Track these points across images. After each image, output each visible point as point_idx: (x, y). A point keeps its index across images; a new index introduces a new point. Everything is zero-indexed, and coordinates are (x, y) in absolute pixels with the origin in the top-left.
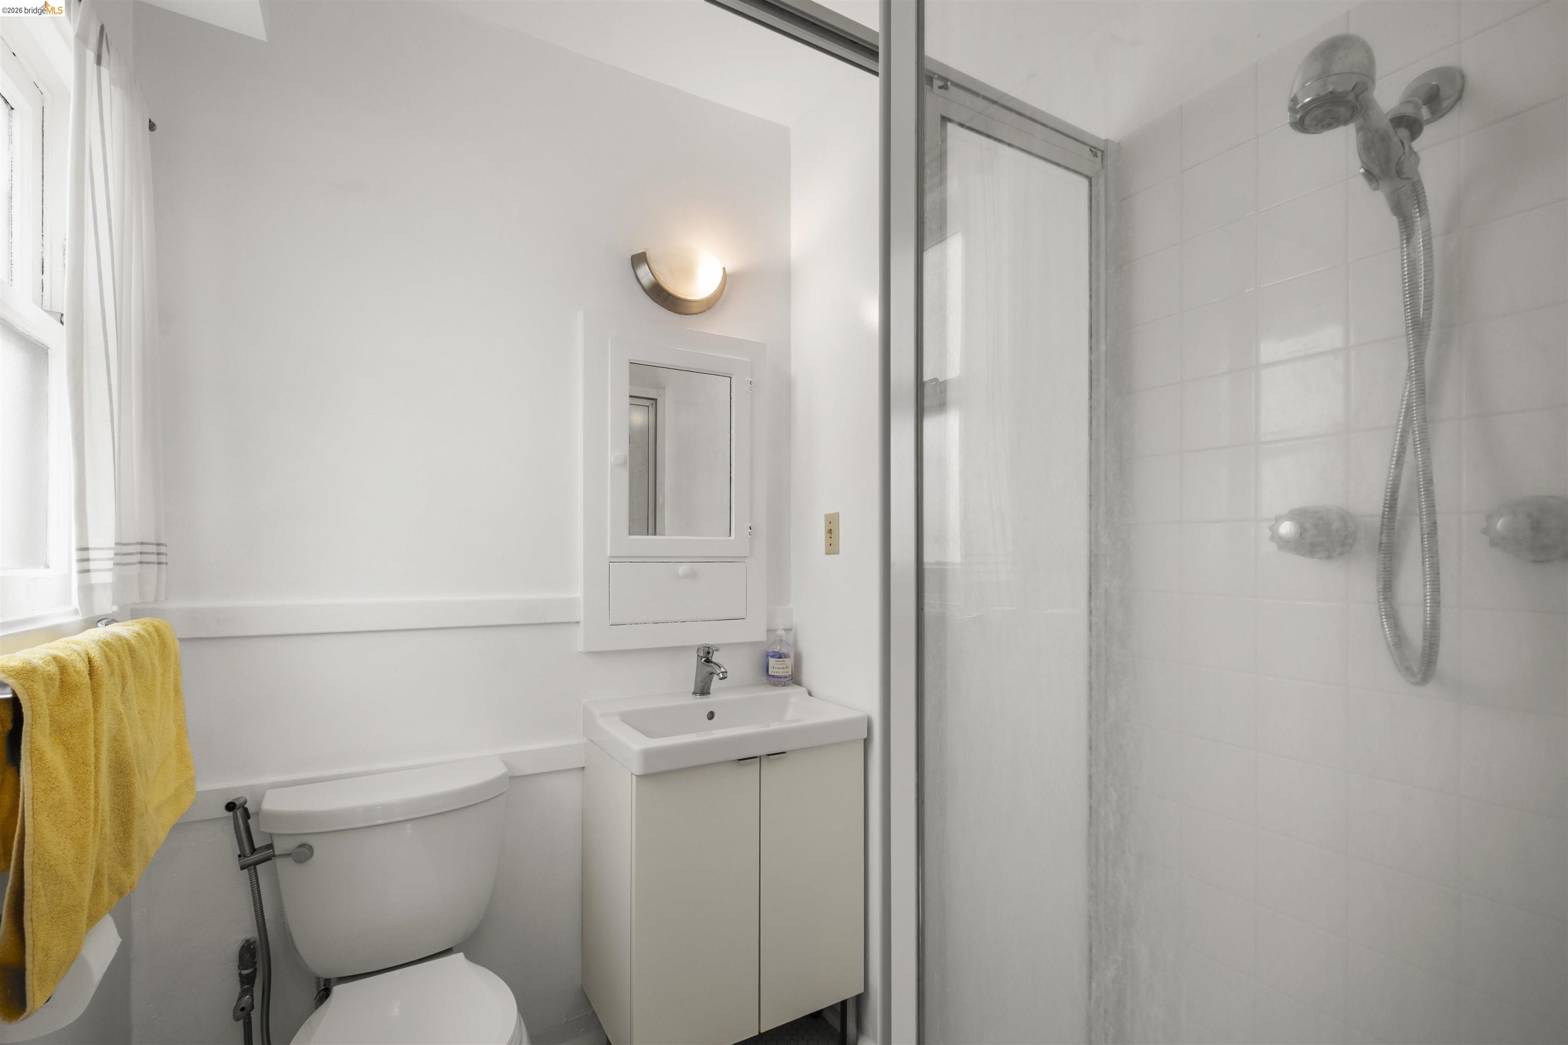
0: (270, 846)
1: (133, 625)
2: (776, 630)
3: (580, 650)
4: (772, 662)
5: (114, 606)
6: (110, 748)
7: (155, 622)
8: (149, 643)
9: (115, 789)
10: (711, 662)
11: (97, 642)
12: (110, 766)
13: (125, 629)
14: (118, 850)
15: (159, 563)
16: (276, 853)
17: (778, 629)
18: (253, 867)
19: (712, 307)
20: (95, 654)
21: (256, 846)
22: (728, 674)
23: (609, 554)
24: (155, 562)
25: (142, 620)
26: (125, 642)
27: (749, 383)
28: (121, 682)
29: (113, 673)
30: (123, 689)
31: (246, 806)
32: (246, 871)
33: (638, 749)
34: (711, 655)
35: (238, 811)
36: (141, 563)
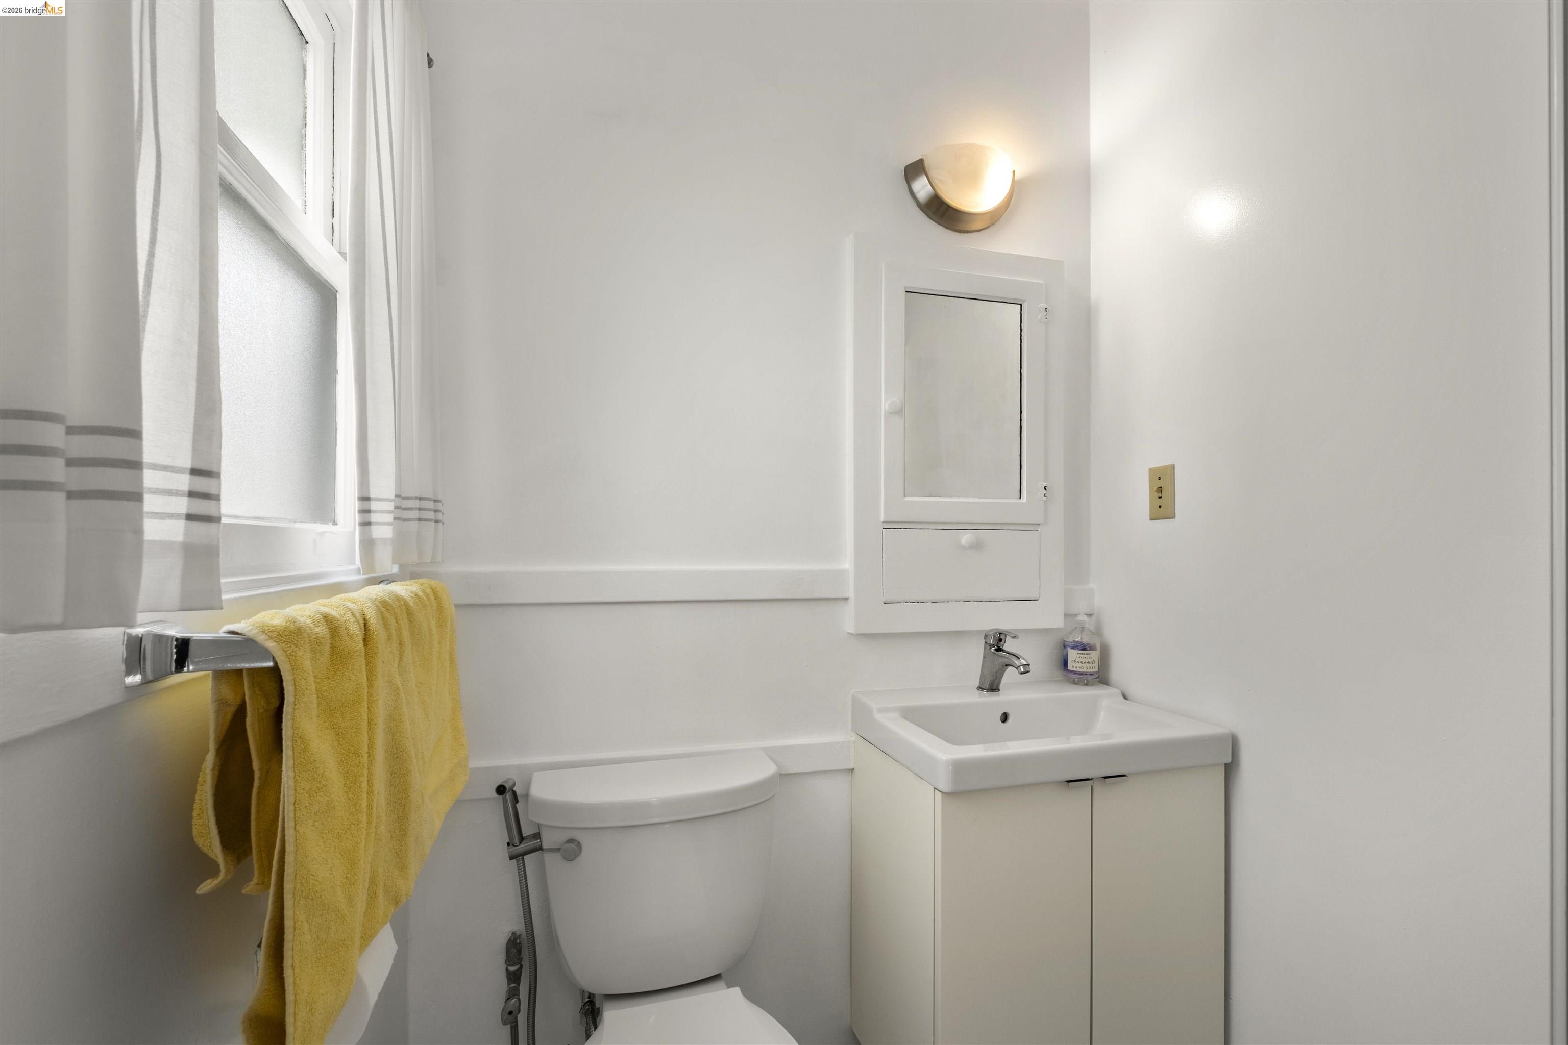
0: (537, 836)
1: (411, 585)
2: (1076, 615)
3: (850, 631)
4: (1073, 655)
5: (394, 565)
6: (387, 729)
7: (432, 583)
8: (427, 606)
9: (391, 778)
10: (1002, 650)
11: (373, 601)
12: (386, 751)
13: (403, 589)
14: (394, 851)
15: (436, 521)
16: (545, 847)
17: (1079, 614)
18: (521, 857)
19: (995, 222)
20: (372, 615)
21: (525, 834)
22: (1030, 666)
23: (882, 519)
24: (432, 519)
25: (420, 580)
26: (402, 602)
27: (1044, 310)
28: (398, 650)
29: (390, 639)
30: (401, 659)
31: (514, 789)
32: (515, 860)
33: (944, 758)
34: (1002, 643)
35: (508, 794)
36: (419, 520)
